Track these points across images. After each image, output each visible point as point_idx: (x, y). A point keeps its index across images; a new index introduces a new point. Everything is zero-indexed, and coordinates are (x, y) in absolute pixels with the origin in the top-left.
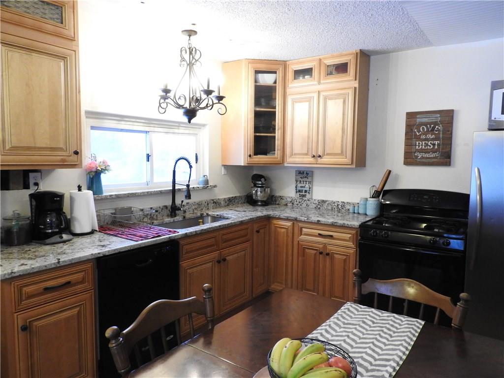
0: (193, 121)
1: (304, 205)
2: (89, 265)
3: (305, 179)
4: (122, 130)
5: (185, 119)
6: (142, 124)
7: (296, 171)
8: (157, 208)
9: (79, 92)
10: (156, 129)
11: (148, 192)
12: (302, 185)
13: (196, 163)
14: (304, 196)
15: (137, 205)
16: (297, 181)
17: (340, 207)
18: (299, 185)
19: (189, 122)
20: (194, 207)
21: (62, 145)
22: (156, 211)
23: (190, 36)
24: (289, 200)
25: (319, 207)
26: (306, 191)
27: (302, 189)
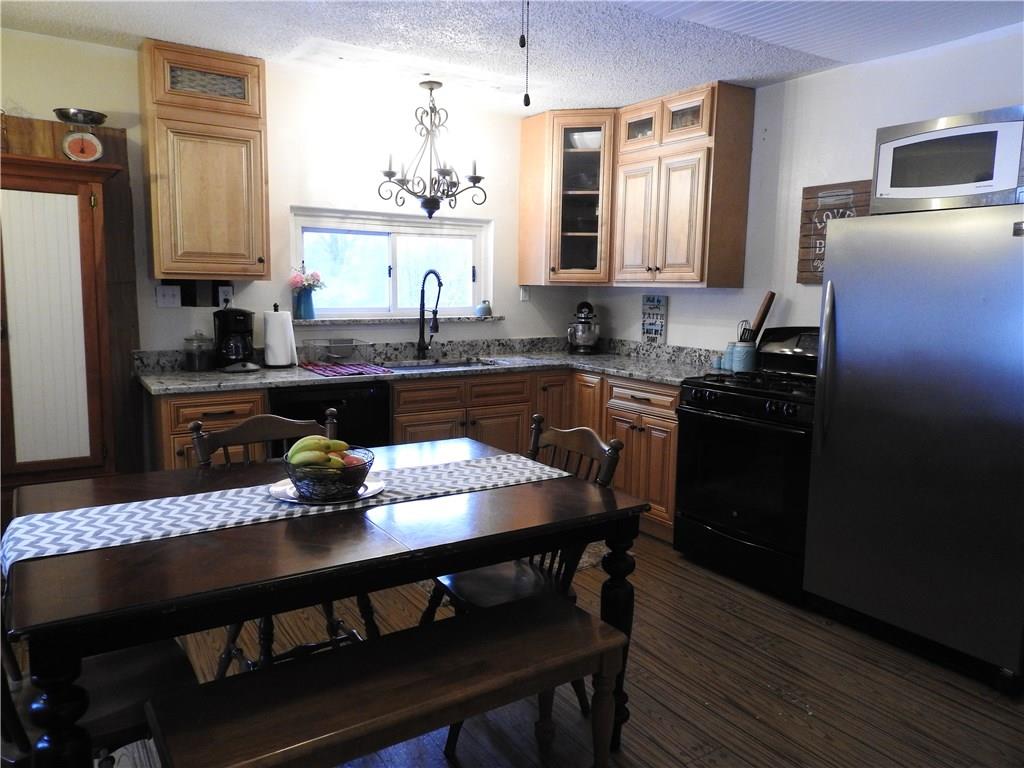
0: (436, 214)
1: (653, 356)
2: (257, 396)
3: (656, 311)
4: (349, 232)
5: (424, 213)
6: (378, 223)
7: (644, 296)
8: (397, 344)
9: (267, 183)
10: (402, 229)
11: (380, 320)
12: (652, 321)
13: (474, 280)
14: (654, 340)
15: (365, 338)
16: (644, 314)
17: (703, 358)
18: (648, 321)
19: (430, 217)
20: (461, 349)
21: (242, 251)
22: (396, 349)
23: (431, 89)
24: (633, 346)
25: (673, 358)
26: (656, 331)
27: (651, 327)
